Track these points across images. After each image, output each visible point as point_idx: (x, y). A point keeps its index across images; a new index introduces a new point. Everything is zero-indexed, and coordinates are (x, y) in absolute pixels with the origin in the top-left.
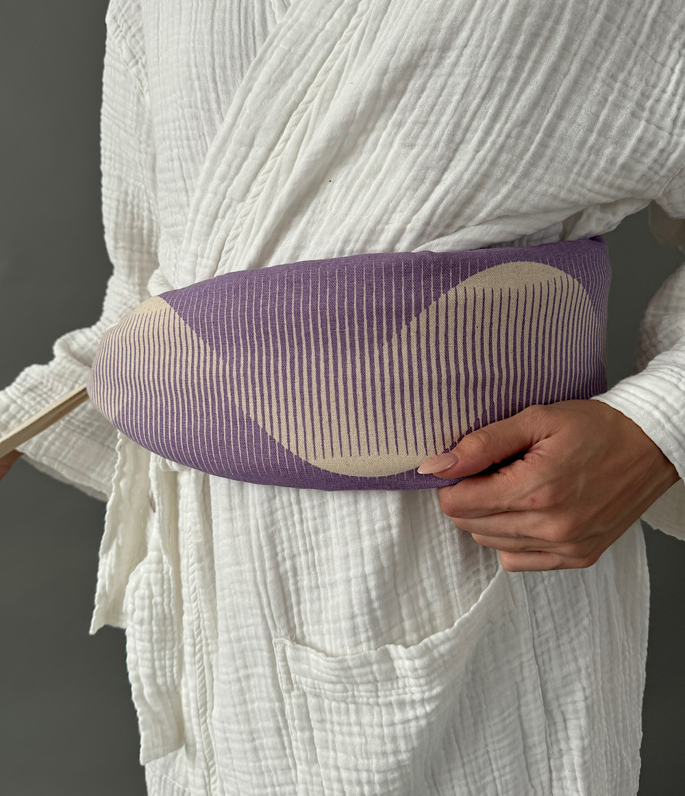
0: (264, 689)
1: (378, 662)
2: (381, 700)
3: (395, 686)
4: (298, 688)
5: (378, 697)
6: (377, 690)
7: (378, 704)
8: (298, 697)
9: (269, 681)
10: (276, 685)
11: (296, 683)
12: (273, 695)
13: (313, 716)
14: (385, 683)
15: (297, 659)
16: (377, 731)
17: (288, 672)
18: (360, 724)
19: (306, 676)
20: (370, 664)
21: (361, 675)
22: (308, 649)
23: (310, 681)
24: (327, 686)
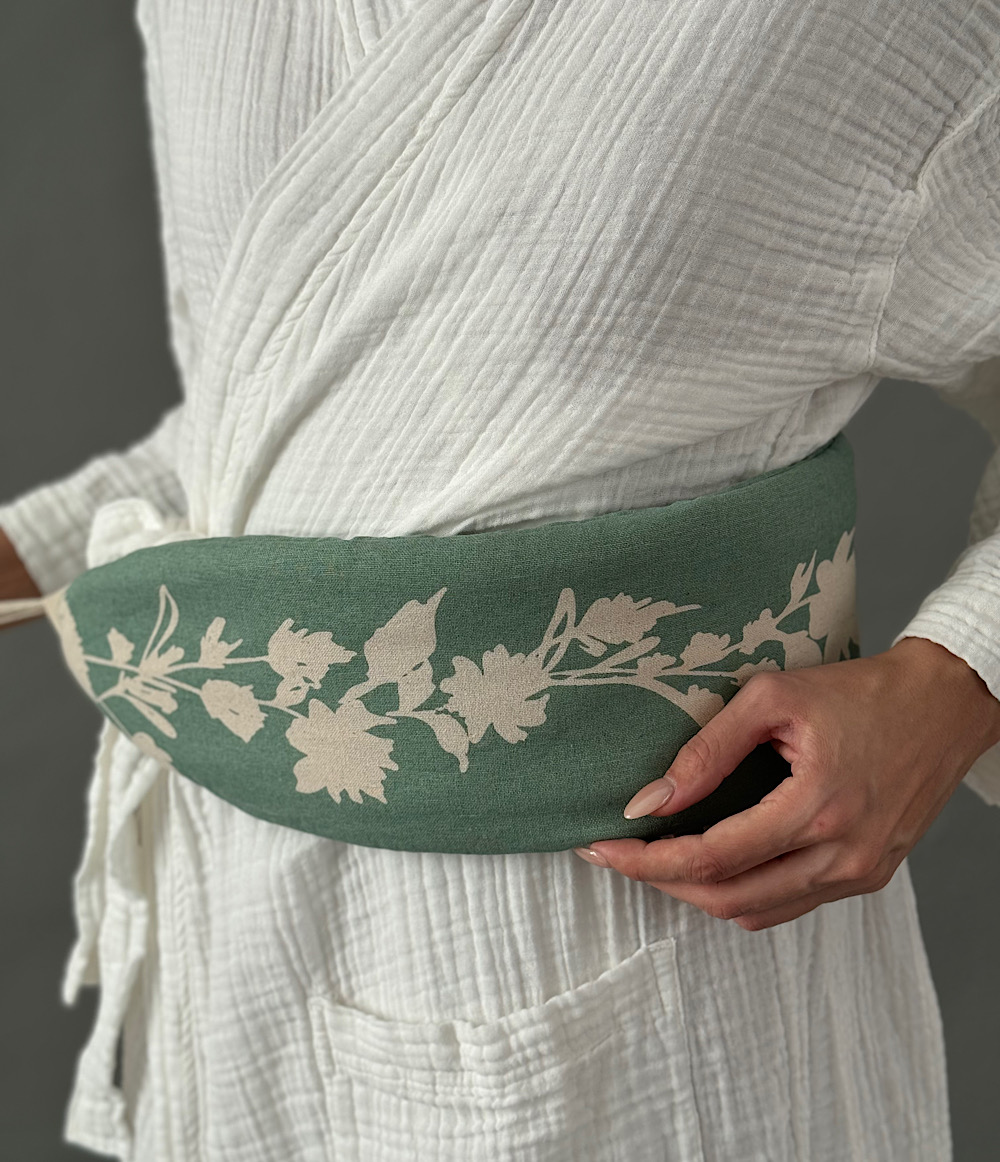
0: (298, 1075)
1: (435, 1042)
2: (438, 1100)
3: (459, 1080)
4: (342, 1072)
5: (435, 1093)
6: (434, 1084)
7: (435, 1105)
8: (341, 1083)
9: (305, 1062)
10: (313, 1067)
11: (339, 1063)
12: (311, 1083)
13: (359, 1113)
14: (446, 1074)
15: (339, 1028)
16: (431, 1141)
17: (328, 1048)
18: (410, 1131)
19: (348, 1052)
20: (425, 1042)
21: (413, 1055)
22: (354, 1011)
23: (354, 1058)
24: (376, 1067)
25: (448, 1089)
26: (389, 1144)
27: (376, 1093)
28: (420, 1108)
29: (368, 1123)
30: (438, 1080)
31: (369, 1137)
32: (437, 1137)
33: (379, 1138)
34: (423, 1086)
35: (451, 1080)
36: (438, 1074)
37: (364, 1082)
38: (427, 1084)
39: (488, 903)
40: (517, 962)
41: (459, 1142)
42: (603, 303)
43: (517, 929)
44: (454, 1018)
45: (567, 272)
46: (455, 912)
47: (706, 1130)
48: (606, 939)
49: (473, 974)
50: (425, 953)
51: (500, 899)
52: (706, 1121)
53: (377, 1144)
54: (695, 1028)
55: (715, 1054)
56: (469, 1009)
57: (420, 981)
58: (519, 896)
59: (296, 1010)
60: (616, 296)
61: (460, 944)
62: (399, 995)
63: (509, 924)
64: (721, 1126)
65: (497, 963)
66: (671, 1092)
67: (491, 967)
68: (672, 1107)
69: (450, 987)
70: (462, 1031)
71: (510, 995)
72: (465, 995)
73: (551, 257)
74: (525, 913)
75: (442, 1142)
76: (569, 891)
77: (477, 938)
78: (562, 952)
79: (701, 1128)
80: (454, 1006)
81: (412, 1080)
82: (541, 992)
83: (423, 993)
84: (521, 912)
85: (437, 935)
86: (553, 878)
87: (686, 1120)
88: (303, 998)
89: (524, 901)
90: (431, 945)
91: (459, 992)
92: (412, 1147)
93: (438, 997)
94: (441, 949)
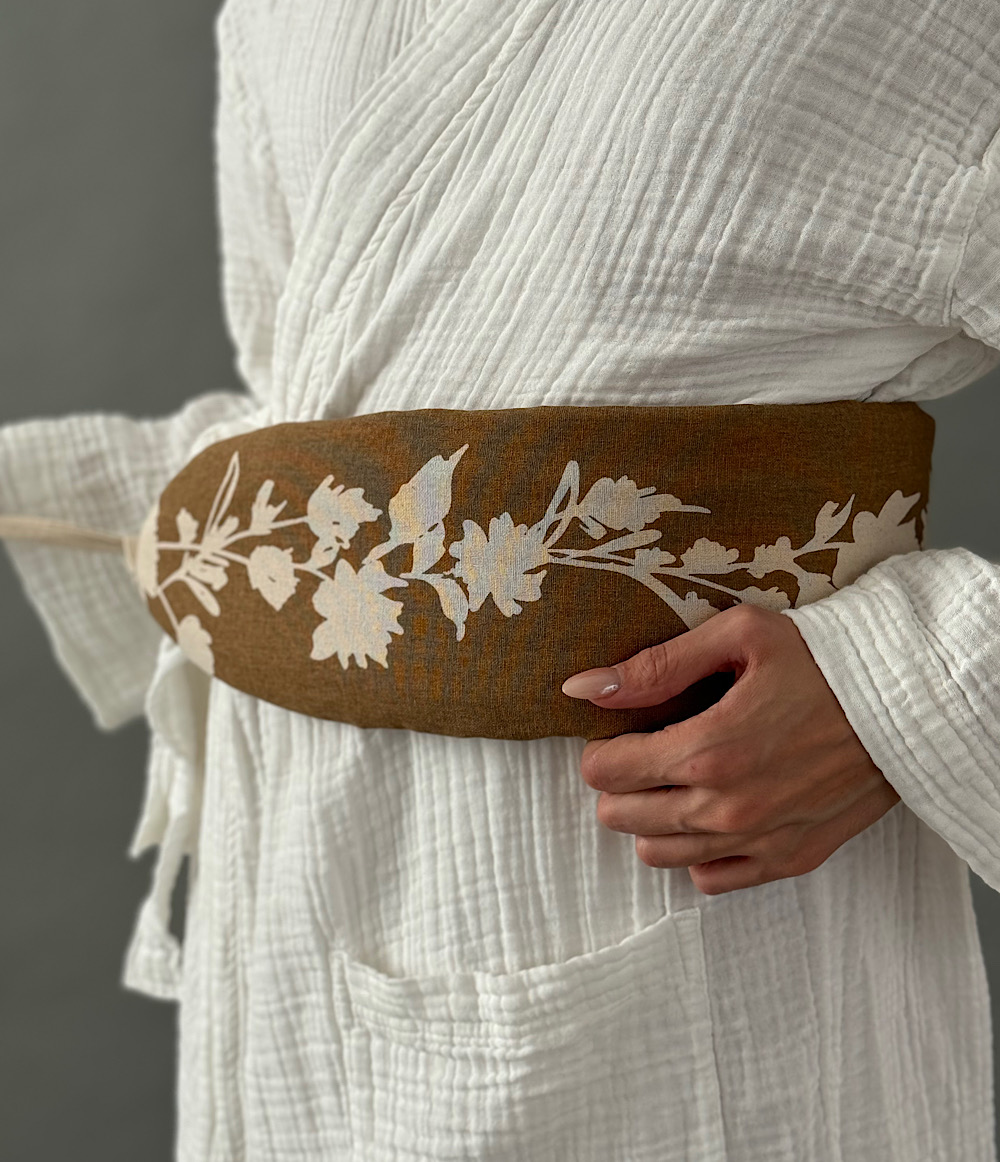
25: (465, 1040)
26: (405, 1095)
27: (394, 1046)
28: (437, 1059)
29: (385, 1075)
30: (455, 1031)
31: (385, 1089)
32: (451, 1088)
33: (395, 1092)
34: (441, 1038)
35: (468, 1031)
36: (455, 1025)
37: (382, 1036)
38: (444, 1035)
39: (514, 862)
40: (542, 921)
41: (473, 1094)
42: (652, 263)
43: (543, 889)
44: (477, 969)
45: (618, 231)
46: (481, 870)
47: (727, 1099)
48: (631, 904)
49: (497, 930)
50: (451, 908)
51: (526, 858)
52: (728, 1089)
53: (391, 1096)
54: (719, 997)
55: (741, 1022)
56: (491, 963)
57: (445, 937)
58: (545, 857)
59: (317, 960)
60: (663, 256)
61: (485, 901)
62: (423, 950)
63: (535, 883)
64: (743, 1094)
65: (521, 920)
66: (692, 1058)
67: (515, 925)
68: (692, 1073)
69: (474, 943)
70: (483, 981)
71: (533, 952)
72: (488, 950)
73: (602, 214)
74: (551, 874)
75: (456, 1094)
76: (595, 854)
77: (502, 896)
78: (585, 914)
79: (722, 1098)
80: (476, 961)
81: (431, 1032)
82: (563, 951)
83: (446, 950)
84: (546, 871)
85: (464, 891)
86: (579, 841)
87: (706, 1086)
88: (326, 950)
89: (550, 861)
90: (457, 901)
91: (482, 947)
92: (428, 1098)
93: (461, 953)
94: (466, 905)
